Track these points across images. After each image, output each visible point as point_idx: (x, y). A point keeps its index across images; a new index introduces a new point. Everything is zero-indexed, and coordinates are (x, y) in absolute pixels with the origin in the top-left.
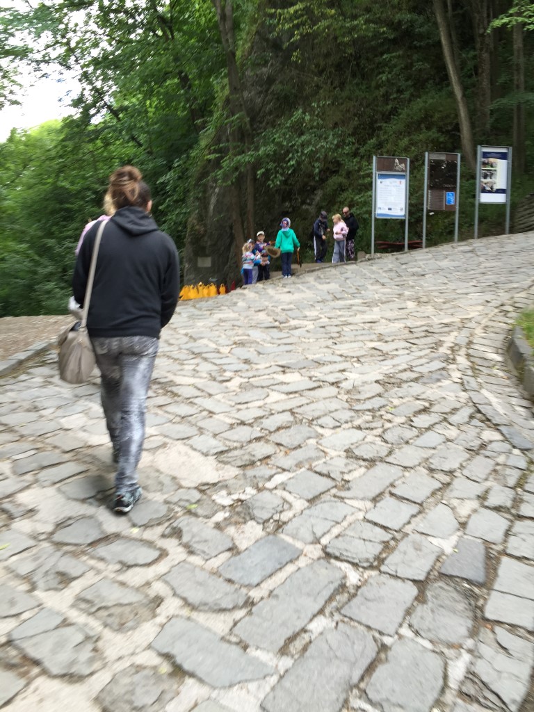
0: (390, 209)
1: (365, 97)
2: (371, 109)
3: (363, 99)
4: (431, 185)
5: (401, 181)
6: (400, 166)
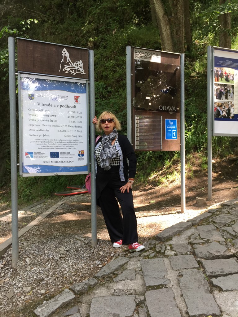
0: (55, 155)
4: (139, 106)
5: (78, 97)
6: (74, 65)
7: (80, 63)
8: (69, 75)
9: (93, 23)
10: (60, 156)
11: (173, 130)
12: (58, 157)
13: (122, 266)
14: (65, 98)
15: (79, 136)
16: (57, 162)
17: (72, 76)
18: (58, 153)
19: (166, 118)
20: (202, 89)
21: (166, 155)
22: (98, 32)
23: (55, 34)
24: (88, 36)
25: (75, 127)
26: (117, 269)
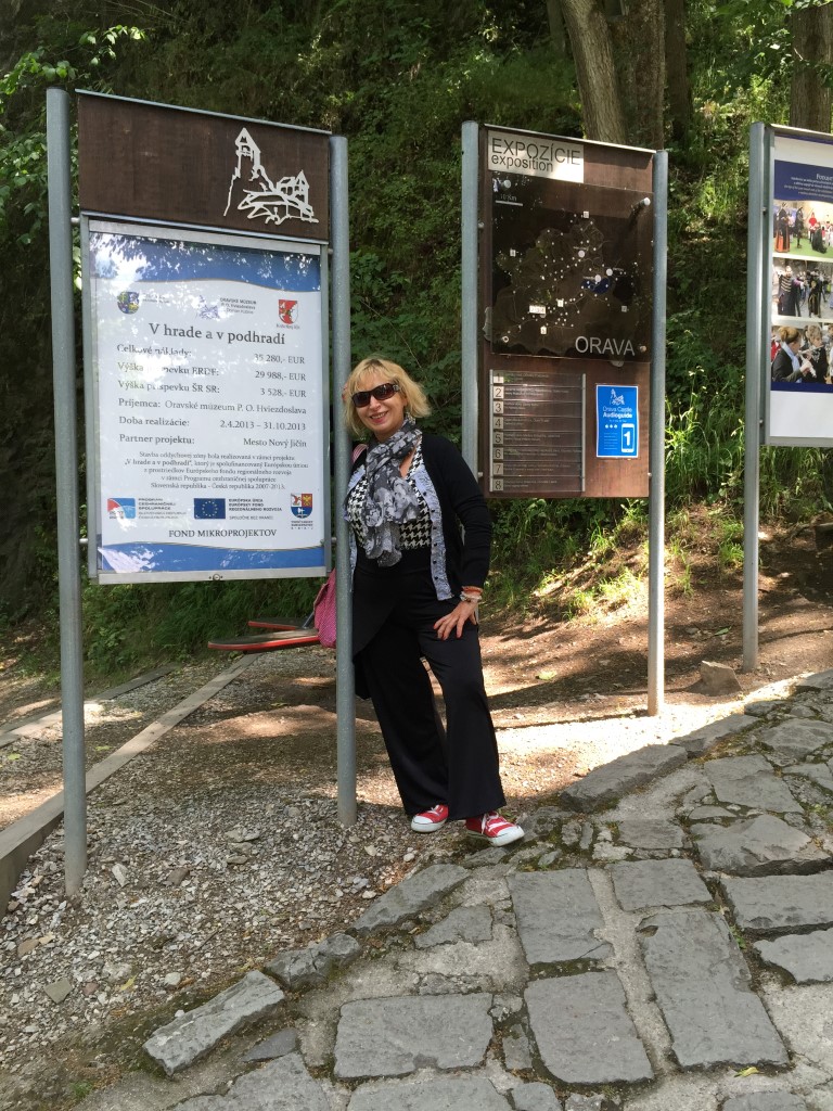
0: (209, 509)
4: (506, 339)
5: (290, 304)
6: (277, 191)
7: (300, 183)
8: (260, 225)
9: (340, 41)
10: (228, 513)
11: (624, 426)
12: (221, 515)
13: (444, 895)
14: (247, 306)
15: (294, 444)
16: (218, 533)
17: (271, 228)
18: (221, 503)
19: (601, 382)
20: (727, 278)
21: (594, 513)
22: (355, 72)
23: (202, 80)
24: (321, 88)
25: (282, 410)
26: (427, 906)
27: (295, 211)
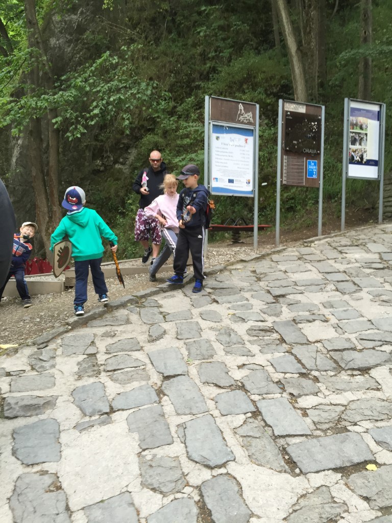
0: (231, 181)
1: (182, 54)
2: (188, 67)
3: (179, 55)
4: (288, 149)
6: (246, 116)
7: (250, 114)
11: (314, 170)
12: (233, 182)
16: (232, 186)
19: (309, 160)
27: (249, 120)
